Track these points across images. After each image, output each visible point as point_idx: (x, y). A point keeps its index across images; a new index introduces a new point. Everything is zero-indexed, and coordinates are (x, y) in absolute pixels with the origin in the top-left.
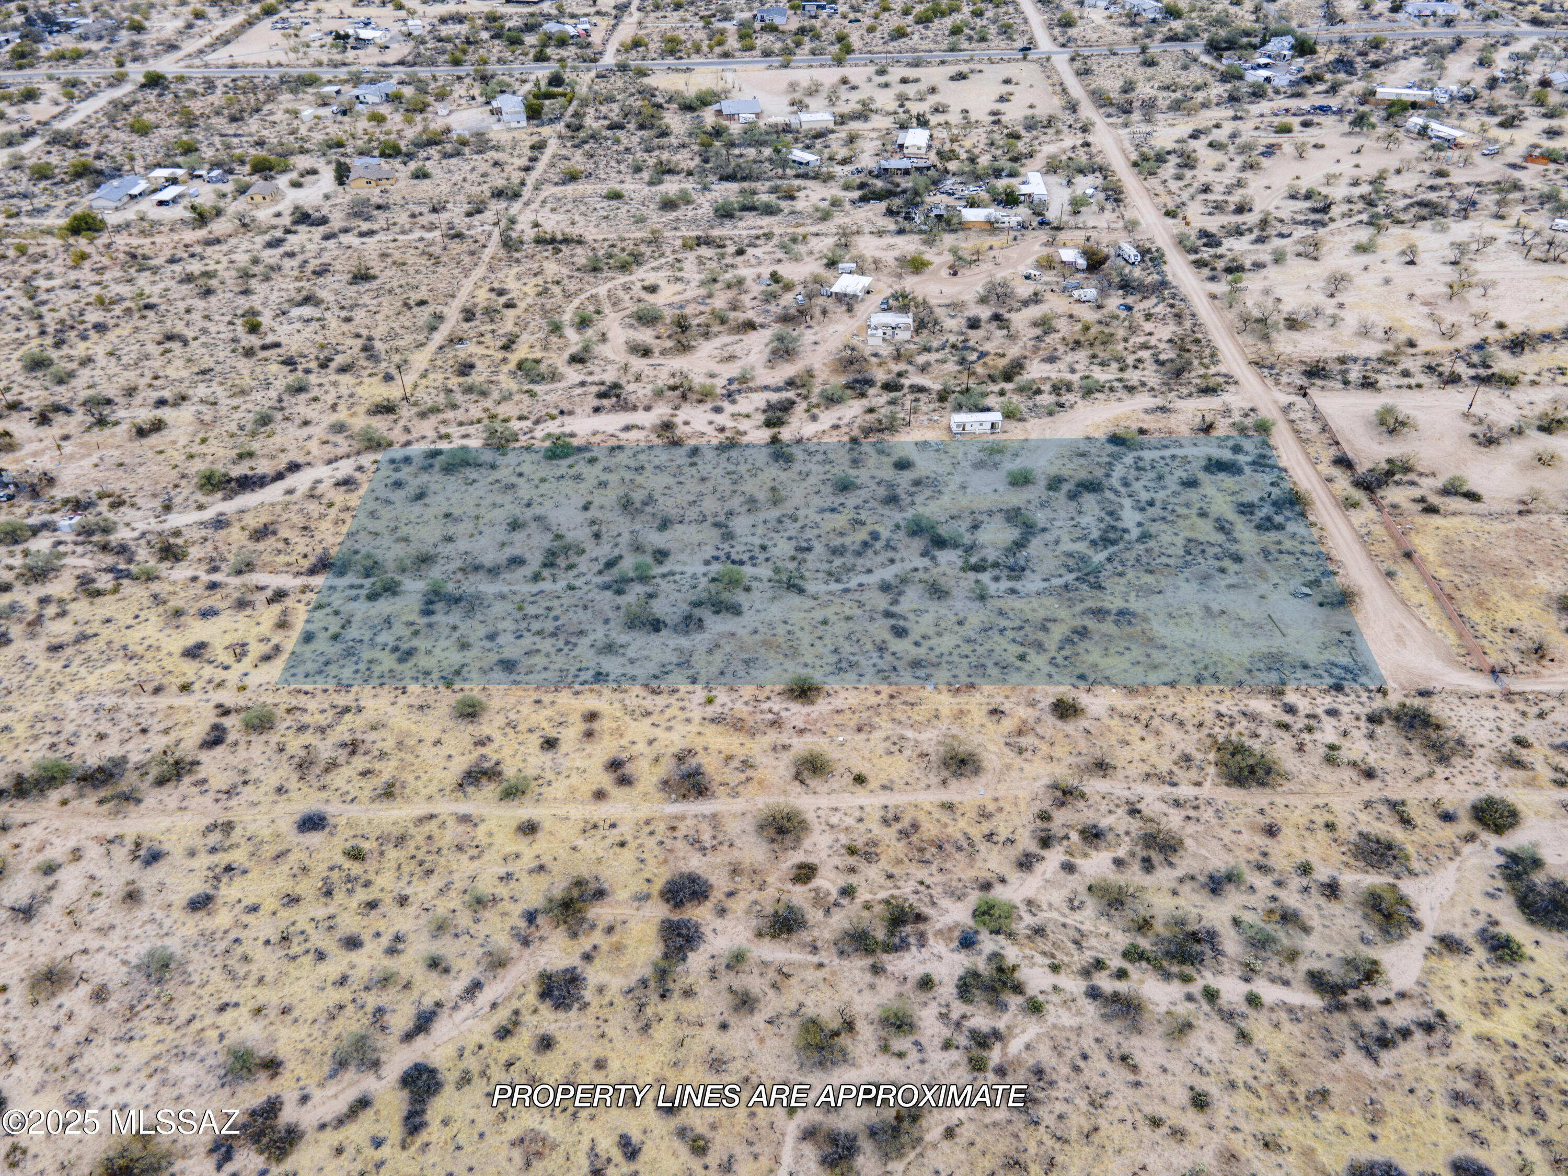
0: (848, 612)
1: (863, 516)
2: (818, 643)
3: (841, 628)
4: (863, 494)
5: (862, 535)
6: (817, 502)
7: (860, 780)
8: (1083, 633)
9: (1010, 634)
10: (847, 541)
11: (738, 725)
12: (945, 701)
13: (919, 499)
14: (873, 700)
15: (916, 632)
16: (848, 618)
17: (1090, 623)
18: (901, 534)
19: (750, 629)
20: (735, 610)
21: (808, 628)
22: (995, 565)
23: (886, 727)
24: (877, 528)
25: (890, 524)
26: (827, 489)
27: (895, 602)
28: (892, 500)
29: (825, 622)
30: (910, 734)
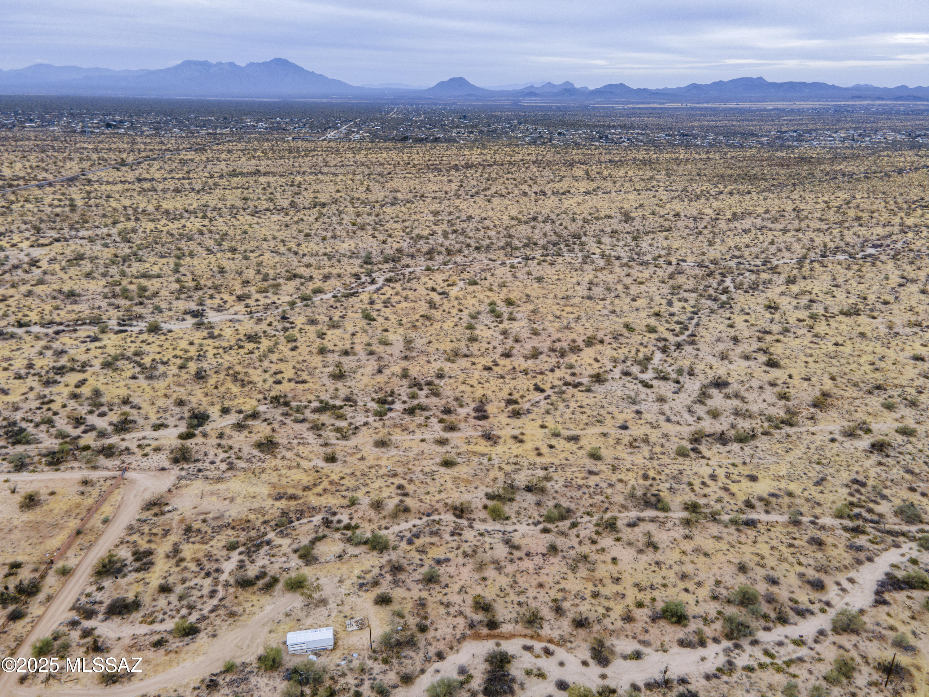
0: (428, 497)
1: (418, 556)
2: (443, 482)
3: (432, 489)
4: (417, 576)
5: (418, 542)
6: (452, 570)
7: (423, 441)
8: (306, 489)
9: (344, 488)
10: (428, 539)
11: (475, 453)
12: (383, 462)
13: (376, 571)
14: (416, 462)
15: (393, 488)
16: (428, 493)
17: (300, 493)
18: (392, 544)
19: (479, 489)
20: (489, 497)
21: (449, 490)
22: (338, 530)
23: (411, 455)
24: (408, 548)
25: (400, 552)
26: (444, 580)
27: (402, 501)
28: (396, 569)
29: (440, 492)
30: (401, 453)
